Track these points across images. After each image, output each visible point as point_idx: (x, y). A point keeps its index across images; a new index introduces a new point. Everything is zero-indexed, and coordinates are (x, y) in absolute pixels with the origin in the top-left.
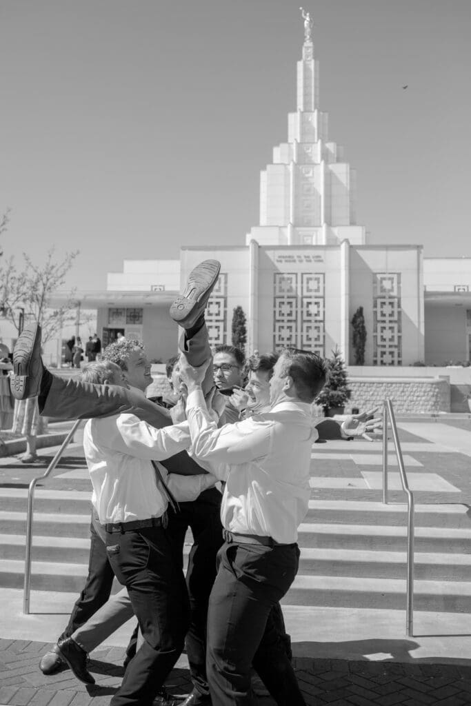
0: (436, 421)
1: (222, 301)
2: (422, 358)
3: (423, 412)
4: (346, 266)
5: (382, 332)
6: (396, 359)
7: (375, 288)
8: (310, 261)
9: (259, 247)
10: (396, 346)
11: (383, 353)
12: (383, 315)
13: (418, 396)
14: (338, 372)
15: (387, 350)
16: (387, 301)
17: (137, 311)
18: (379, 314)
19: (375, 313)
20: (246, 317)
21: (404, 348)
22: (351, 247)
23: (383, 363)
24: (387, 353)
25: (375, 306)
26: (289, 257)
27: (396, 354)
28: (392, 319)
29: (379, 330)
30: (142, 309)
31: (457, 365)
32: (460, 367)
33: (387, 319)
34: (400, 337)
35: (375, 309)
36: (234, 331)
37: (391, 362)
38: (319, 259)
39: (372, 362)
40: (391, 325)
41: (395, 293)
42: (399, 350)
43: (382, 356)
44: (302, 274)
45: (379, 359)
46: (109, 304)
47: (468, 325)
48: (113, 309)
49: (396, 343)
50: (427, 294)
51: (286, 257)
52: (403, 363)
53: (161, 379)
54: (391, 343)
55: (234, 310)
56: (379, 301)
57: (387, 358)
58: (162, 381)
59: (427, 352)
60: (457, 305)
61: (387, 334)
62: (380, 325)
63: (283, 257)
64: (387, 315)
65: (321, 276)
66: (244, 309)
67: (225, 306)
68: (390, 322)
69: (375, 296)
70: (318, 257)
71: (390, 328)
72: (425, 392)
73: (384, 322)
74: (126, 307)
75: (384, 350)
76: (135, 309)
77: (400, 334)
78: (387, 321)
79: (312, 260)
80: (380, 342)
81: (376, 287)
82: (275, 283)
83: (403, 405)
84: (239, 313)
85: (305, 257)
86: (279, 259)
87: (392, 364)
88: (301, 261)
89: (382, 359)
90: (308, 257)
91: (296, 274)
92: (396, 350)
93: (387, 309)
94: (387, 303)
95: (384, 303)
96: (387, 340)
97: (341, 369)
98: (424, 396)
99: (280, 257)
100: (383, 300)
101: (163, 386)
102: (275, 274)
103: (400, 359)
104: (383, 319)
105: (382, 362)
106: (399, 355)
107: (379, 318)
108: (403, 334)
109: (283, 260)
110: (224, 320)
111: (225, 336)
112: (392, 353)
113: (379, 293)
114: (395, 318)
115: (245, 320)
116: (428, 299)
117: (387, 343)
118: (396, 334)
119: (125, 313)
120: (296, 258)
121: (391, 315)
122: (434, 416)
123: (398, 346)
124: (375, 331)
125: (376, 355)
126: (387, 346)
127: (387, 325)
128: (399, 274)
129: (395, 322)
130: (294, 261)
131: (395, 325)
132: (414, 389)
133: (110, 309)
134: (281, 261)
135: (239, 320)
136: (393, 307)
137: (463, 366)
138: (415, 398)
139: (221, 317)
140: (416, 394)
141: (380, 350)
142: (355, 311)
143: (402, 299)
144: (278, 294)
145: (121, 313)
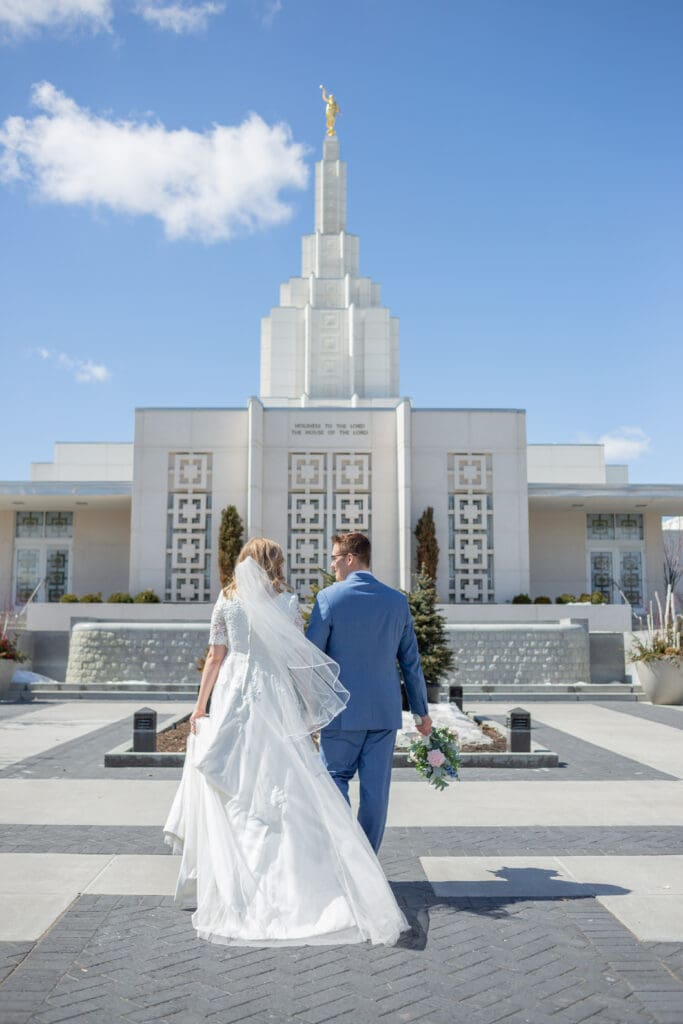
0: (578, 699)
1: (202, 498)
2: (526, 590)
3: (549, 684)
4: (405, 442)
5: (463, 548)
6: (485, 592)
7: (451, 479)
8: (347, 433)
9: (265, 409)
10: (484, 571)
11: (465, 582)
12: (464, 521)
13: (538, 656)
14: (427, 619)
15: (471, 577)
16: (470, 498)
17: (63, 516)
18: (457, 519)
19: (452, 517)
20: (242, 524)
21: (497, 575)
22: (413, 410)
23: (465, 599)
24: (471, 582)
25: (452, 506)
26: (313, 426)
27: (485, 584)
28: (477, 527)
29: (458, 544)
30: (71, 513)
31: (581, 601)
32: (589, 604)
33: (471, 527)
34: (490, 556)
35: (451, 512)
36: (223, 547)
37: (477, 597)
38: (360, 429)
39: (447, 598)
40: (477, 537)
41: (483, 486)
42: (489, 576)
43: (463, 588)
44: (335, 454)
45: (458, 592)
46: (15, 503)
47: (589, 538)
48: (25, 513)
49: (484, 565)
50: (532, 488)
51: (308, 426)
52: (496, 599)
53: (93, 630)
54: (477, 566)
55: (223, 512)
56: (458, 498)
57: (471, 591)
58: (95, 633)
59: (533, 579)
60: (575, 506)
61: (471, 552)
62: (459, 537)
63: (303, 426)
64: (471, 521)
65: (365, 459)
66: (240, 512)
67: (208, 506)
68: (476, 531)
69: (452, 491)
70: (359, 426)
71: (475, 542)
72: (551, 648)
73: (465, 531)
74: (45, 510)
75: (465, 576)
76: (60, 513)
77: (490, 552)
78: (471, 531)
79: (351, 431)
80: (459, 565)
81: (453, 476)
82: (290, 468)
83: (516, 671)
84: (230, 518)
85: (338, 426)
86: (298, 429)
87: (479, 599)
88: (332, 432)
89: (462, 591)
90: (344, 426)
91: (325, 454)
92: (484, 578)
93: (471, 512)
94: (470, 502)
95: (466, 502)
96: (471, 561)
97: (432, 612)
98: (549, 655)
99: (298, 426)
100: (464, 497)
101: (96, 644)
102: (291, 454)
103: (491, 592)
104: (464, 527)
105: (463, 596)
106: (490, 586)
107: (459, 526)
108: (497, 552)
109: (303, 430)
110: (206, 530)
111: (207, 556)
112: (478, 582)
113: (458, 486)
114: (484, 525)
115: (242, 529)
116: (535, 495)
117: (471, 566)
118: (485, 552)
119: (43, 520)
120: (323, 428)
121: (477, 521)
122: (572, 689)
123: (489, 571)
124: (453, 546)
125: (452, 585)
126: (471, 571)
127: (471, 537)
128: (490, 455)
129: (483, 531)
130: (321, 433)
131: (484, 538)
132: (533, 643)
133: (18, 513)
134: (299, 432)
135: (231, 529)
136: (479, 508)
137: (593, 603)
138: (534, 659)
139: (202, 525)
140: (536, 652)
141: (459, 577)
142: (420, 516)
143: (494, 495)
144: (295, 486)
145: (37, 520)
